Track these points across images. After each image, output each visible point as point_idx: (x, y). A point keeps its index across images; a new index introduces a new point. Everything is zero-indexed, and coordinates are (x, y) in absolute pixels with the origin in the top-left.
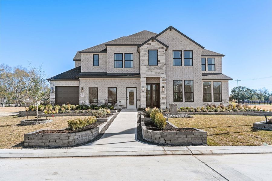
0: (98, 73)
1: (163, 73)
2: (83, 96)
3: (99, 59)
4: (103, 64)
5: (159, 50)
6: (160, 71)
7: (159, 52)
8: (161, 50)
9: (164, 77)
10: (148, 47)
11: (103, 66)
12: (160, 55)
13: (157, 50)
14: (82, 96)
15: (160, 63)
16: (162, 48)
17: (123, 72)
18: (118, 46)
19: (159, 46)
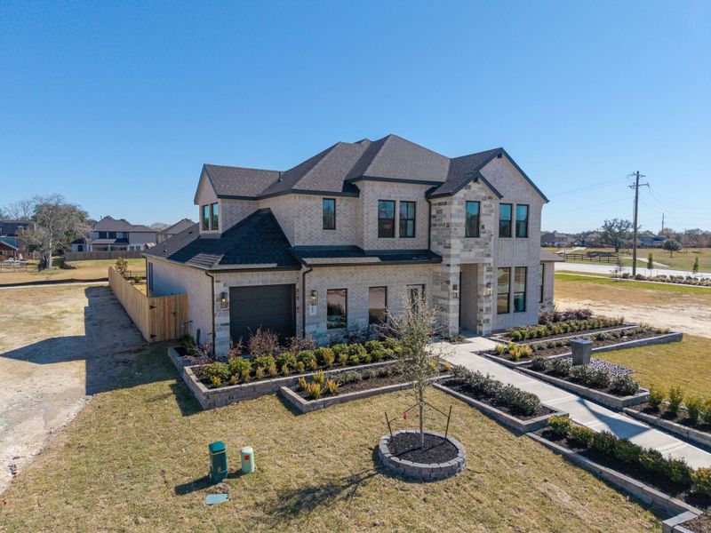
0: (336, 247)
1: (489, 256)
2: (314, 314)
3: (337, 212)
4: (345, 226)
5: (483, 203)
6: (482, 250)
7: (485, 206)
8: (487, 202)
9: (490, 264)
10: (465, 195)
11: (347, 229)
12: (484, 215)
13: (479, 202)
14: (311, 314)
15: (484, 233)
16: (489, 198)
17: (397, 248)
18: (387, 183)
19: (484, 194)
